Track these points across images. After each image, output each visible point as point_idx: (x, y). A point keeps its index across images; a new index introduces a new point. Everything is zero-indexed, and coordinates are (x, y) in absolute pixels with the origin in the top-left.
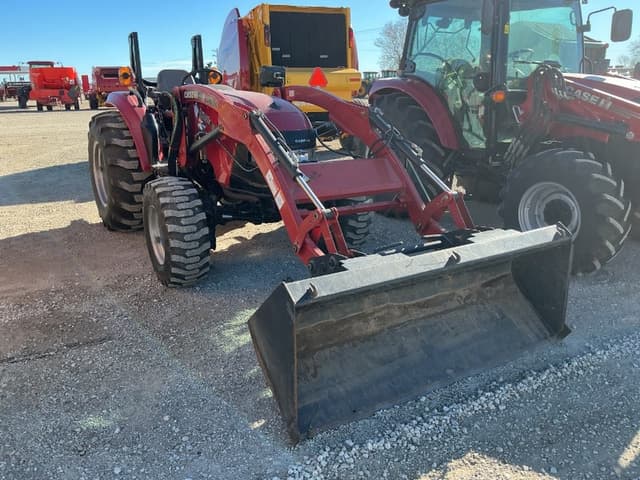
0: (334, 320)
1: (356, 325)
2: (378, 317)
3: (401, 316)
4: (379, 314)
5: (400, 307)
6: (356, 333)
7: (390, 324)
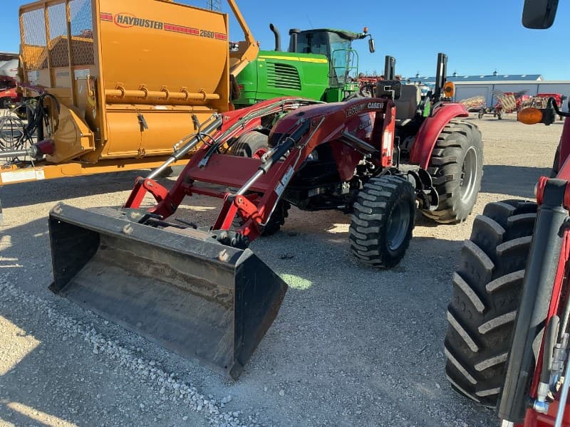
0: (135, 255)
1: (142, 265)
2: (156, 269)
3: (168, 277)
4: (157, 267)
5: (173, 270)
6: (138, 269)
7: (159, 277)
